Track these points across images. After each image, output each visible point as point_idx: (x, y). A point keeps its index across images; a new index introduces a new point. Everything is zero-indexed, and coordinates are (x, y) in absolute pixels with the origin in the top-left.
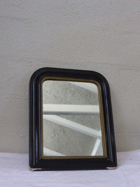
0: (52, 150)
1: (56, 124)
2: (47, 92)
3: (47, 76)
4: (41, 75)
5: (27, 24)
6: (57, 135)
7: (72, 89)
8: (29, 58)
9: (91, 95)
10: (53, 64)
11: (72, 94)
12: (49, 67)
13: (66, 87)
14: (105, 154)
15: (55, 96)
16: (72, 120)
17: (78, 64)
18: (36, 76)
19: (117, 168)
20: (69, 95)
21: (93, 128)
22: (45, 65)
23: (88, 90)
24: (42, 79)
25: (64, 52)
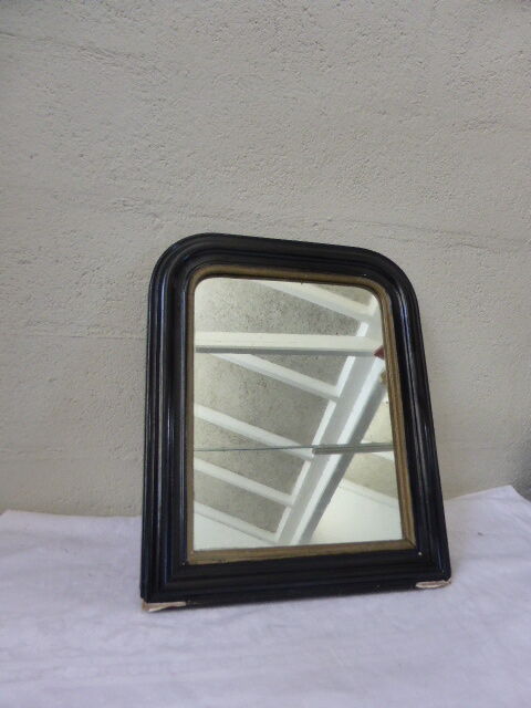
3: (212, 263)
4: (188, 260)
5: (139, 74)
7: (283, 303)
8: (149, 202)
10: (232, 223)
11: (282, 312)
13: (269, 299)
14: (410, 533)
15: (247, 316)
16: (281, 362)
17: (316, 224)
19: (450, 583)
20: (277, 314)
21: (320, 379)
23: (313, 305)
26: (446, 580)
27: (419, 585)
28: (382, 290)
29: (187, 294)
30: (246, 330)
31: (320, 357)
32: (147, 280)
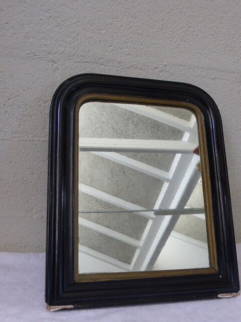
0: (109, 194)
1: (114, 163)
2: (104, 123)
3: (90, 93)
4: (74, 91)
6: (115, 176)
7: (135, 120)
8: (49, 53)
9: (159, 126)
11: (136, 126)
12: (94, 72)
13: (127, 117)
14: (214, 264)
15: (113, 128)
16: (135, 158)
17: (156, 68)
18: (66, 92)
19: (239, 294)
20: (131, 127)
22: (85, 69)
23: (155, 121)
24: (78, 98)
25: (127, 41)
26: (237, 292)
27: (220, 296)
28: (198, 110)
29: (74, 112)
30: (112, 137)
31: (159, 154)
32: (49, 104)
